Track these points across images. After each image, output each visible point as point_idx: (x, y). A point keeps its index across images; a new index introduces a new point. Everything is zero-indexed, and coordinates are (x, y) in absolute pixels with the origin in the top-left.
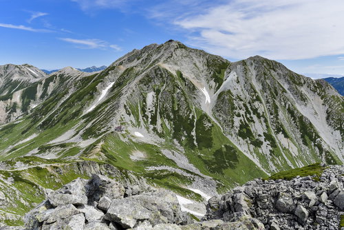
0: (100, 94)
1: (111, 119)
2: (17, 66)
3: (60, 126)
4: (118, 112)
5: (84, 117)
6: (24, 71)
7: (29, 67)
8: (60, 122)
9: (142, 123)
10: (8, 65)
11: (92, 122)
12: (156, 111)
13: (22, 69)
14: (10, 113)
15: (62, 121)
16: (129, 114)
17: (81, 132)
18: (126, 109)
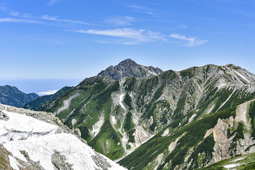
2: (220, 68)
6: (230, 76)
7: (236, 68)
10: (208, 66)
13: (228, 73)
14: (234, 140)
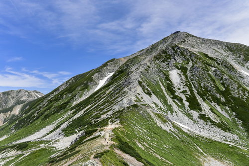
0: (96, 84)
1: (119, 99)
2: (27, 91)
3: (38, 122)
4: (130, 89)
5: (73, 108)
7: (37, 92)
8: (40, 118)
9: (175, 107)
10: (20, 90)
11: (85, 109)
12: (191, 91)
13: (31, 94)
15: (43, 116)
16: (150, 94)
17: (64, 126)
18: (143, 88)
